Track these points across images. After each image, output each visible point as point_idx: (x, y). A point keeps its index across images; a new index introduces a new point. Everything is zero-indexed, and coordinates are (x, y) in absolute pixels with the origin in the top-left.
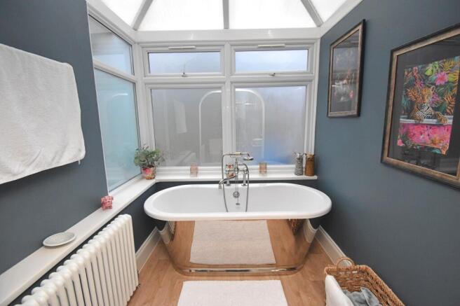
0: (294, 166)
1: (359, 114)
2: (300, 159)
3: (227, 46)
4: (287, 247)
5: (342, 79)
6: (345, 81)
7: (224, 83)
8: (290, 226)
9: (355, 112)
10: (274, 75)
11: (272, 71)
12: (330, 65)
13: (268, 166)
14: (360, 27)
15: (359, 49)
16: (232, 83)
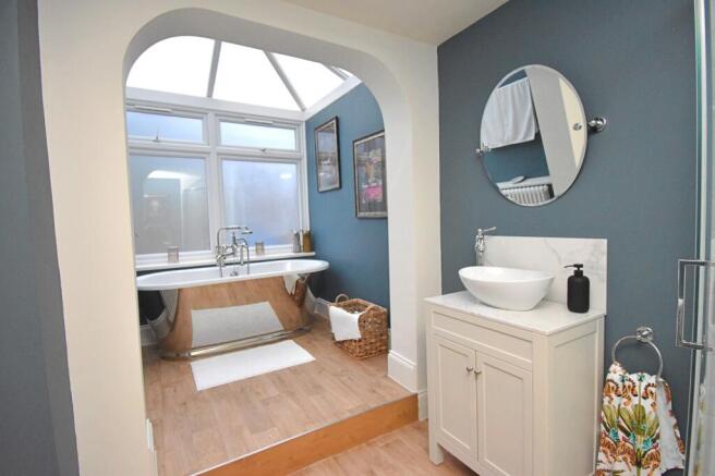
0: (292, 245)
1: (341, 187)
2: (297, 235)
3: (211, 114)
4: (293, 317)
5: (326, 159)
6: (329, 161)
7: (208, 153)
8: (293, 300)
9: (337, 185)
10: (264, 150)
11: (263, 146)
12: (316, 147)
13: (266, 247)
14: (334, 121)
15: (335, 135)
16: (219, 154)
